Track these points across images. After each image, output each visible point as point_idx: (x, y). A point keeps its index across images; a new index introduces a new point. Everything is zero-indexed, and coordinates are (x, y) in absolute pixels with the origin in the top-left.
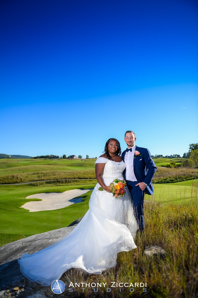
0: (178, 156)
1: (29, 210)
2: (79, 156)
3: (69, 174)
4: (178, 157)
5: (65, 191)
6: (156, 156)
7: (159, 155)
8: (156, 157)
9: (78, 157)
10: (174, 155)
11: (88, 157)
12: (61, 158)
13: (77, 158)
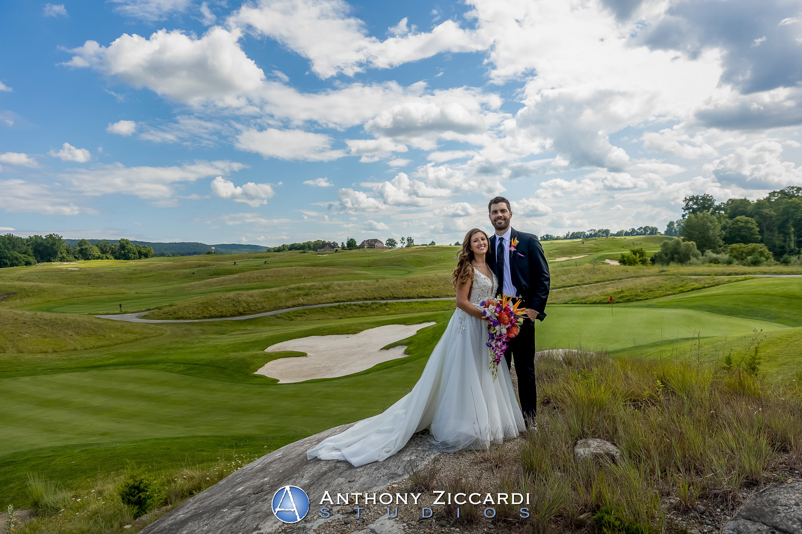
0: (654, 231)
1: (279, 381)
2: (389, 240)
3: (368, 287)
4: (651, 233)
5: (362, 330)
6: (591, 232)
7: (599, 231)
8: (591, 234)
9: (387, 244)
10: (641, 228)
11: (412, 242)
12: (343, 248)
13: (385, 245)
